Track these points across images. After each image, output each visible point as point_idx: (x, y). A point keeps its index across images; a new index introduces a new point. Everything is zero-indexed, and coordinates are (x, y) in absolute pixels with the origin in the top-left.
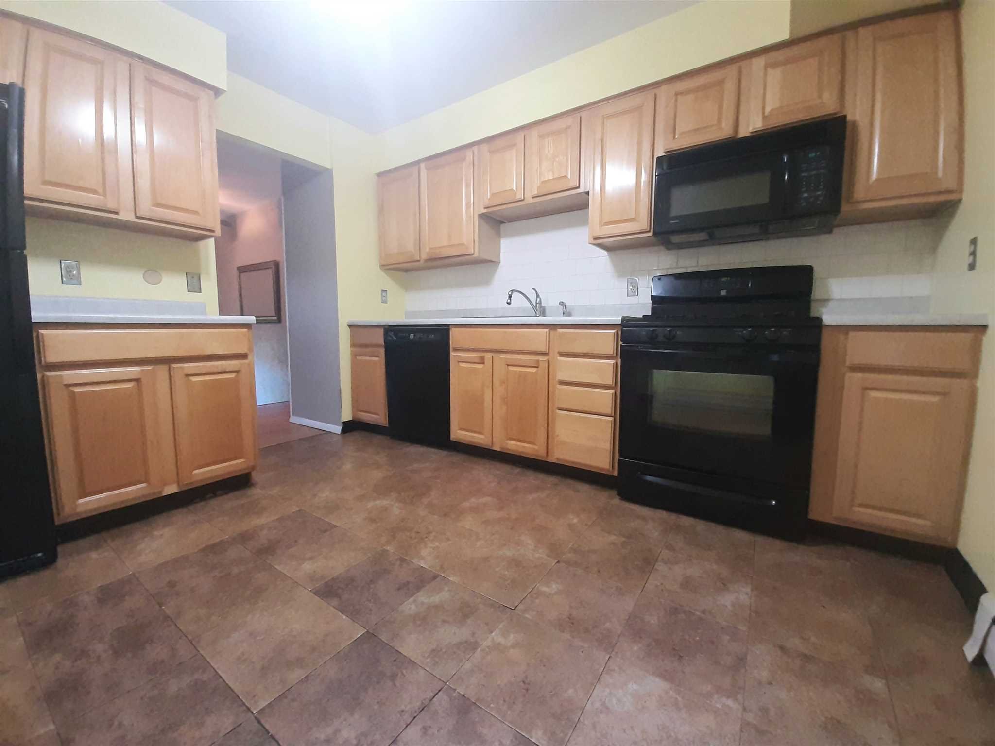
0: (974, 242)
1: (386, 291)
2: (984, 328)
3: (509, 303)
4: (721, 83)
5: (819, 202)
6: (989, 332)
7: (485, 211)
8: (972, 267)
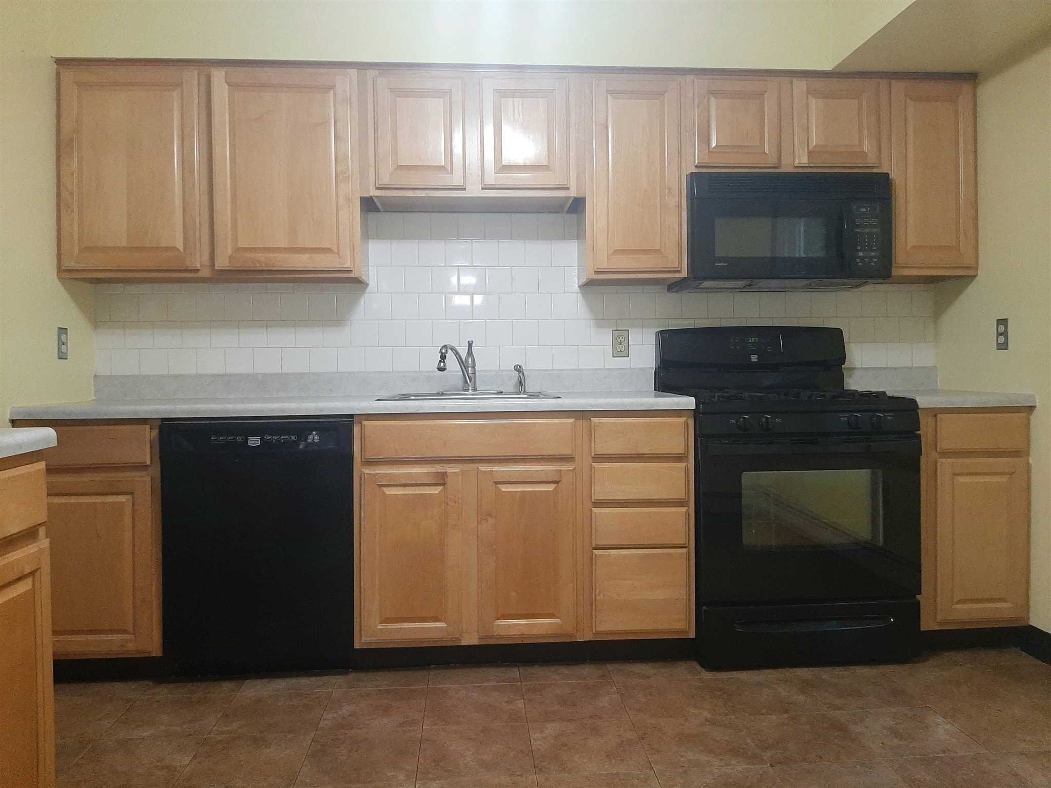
0: (1003, 322)
1: (66, 329)
2: (1032, 408)
3: (441, 369)
4: (761, 95)
5: (873, 264)
6: (1036, 412)
7: (374, 193)
8: (1003, 346)
